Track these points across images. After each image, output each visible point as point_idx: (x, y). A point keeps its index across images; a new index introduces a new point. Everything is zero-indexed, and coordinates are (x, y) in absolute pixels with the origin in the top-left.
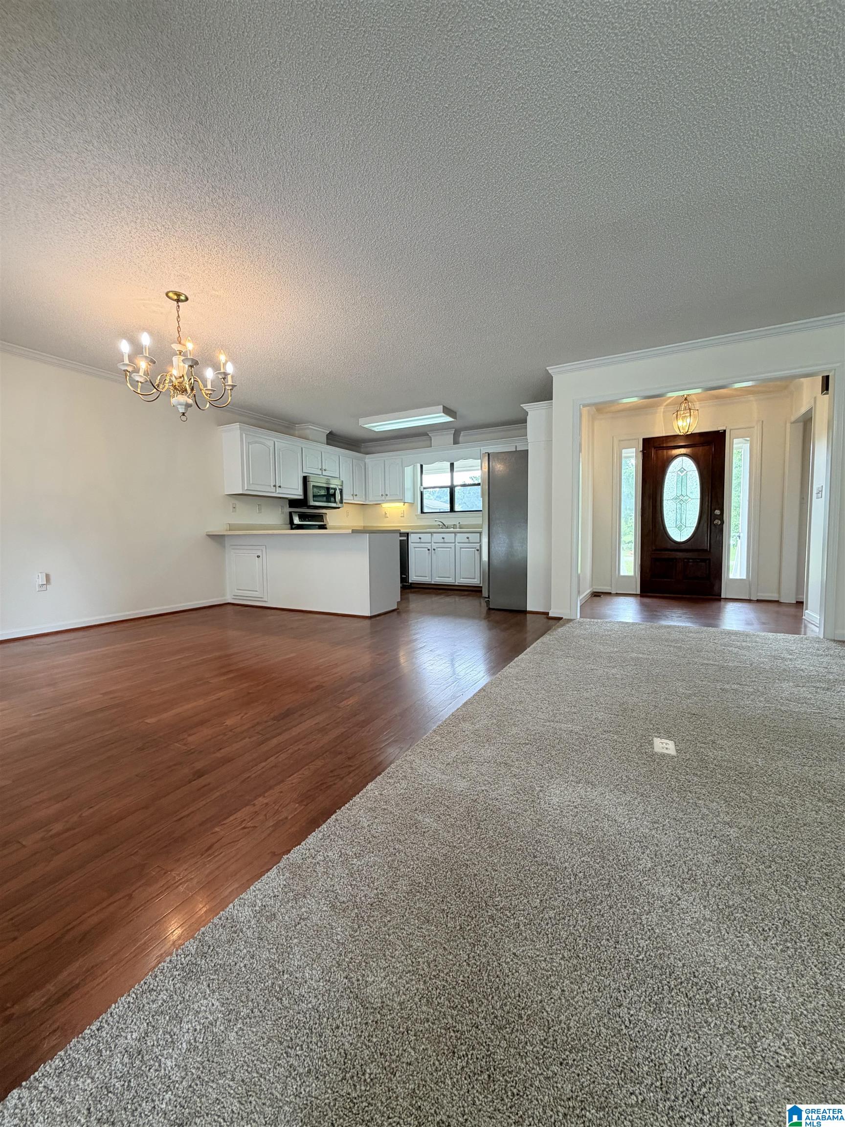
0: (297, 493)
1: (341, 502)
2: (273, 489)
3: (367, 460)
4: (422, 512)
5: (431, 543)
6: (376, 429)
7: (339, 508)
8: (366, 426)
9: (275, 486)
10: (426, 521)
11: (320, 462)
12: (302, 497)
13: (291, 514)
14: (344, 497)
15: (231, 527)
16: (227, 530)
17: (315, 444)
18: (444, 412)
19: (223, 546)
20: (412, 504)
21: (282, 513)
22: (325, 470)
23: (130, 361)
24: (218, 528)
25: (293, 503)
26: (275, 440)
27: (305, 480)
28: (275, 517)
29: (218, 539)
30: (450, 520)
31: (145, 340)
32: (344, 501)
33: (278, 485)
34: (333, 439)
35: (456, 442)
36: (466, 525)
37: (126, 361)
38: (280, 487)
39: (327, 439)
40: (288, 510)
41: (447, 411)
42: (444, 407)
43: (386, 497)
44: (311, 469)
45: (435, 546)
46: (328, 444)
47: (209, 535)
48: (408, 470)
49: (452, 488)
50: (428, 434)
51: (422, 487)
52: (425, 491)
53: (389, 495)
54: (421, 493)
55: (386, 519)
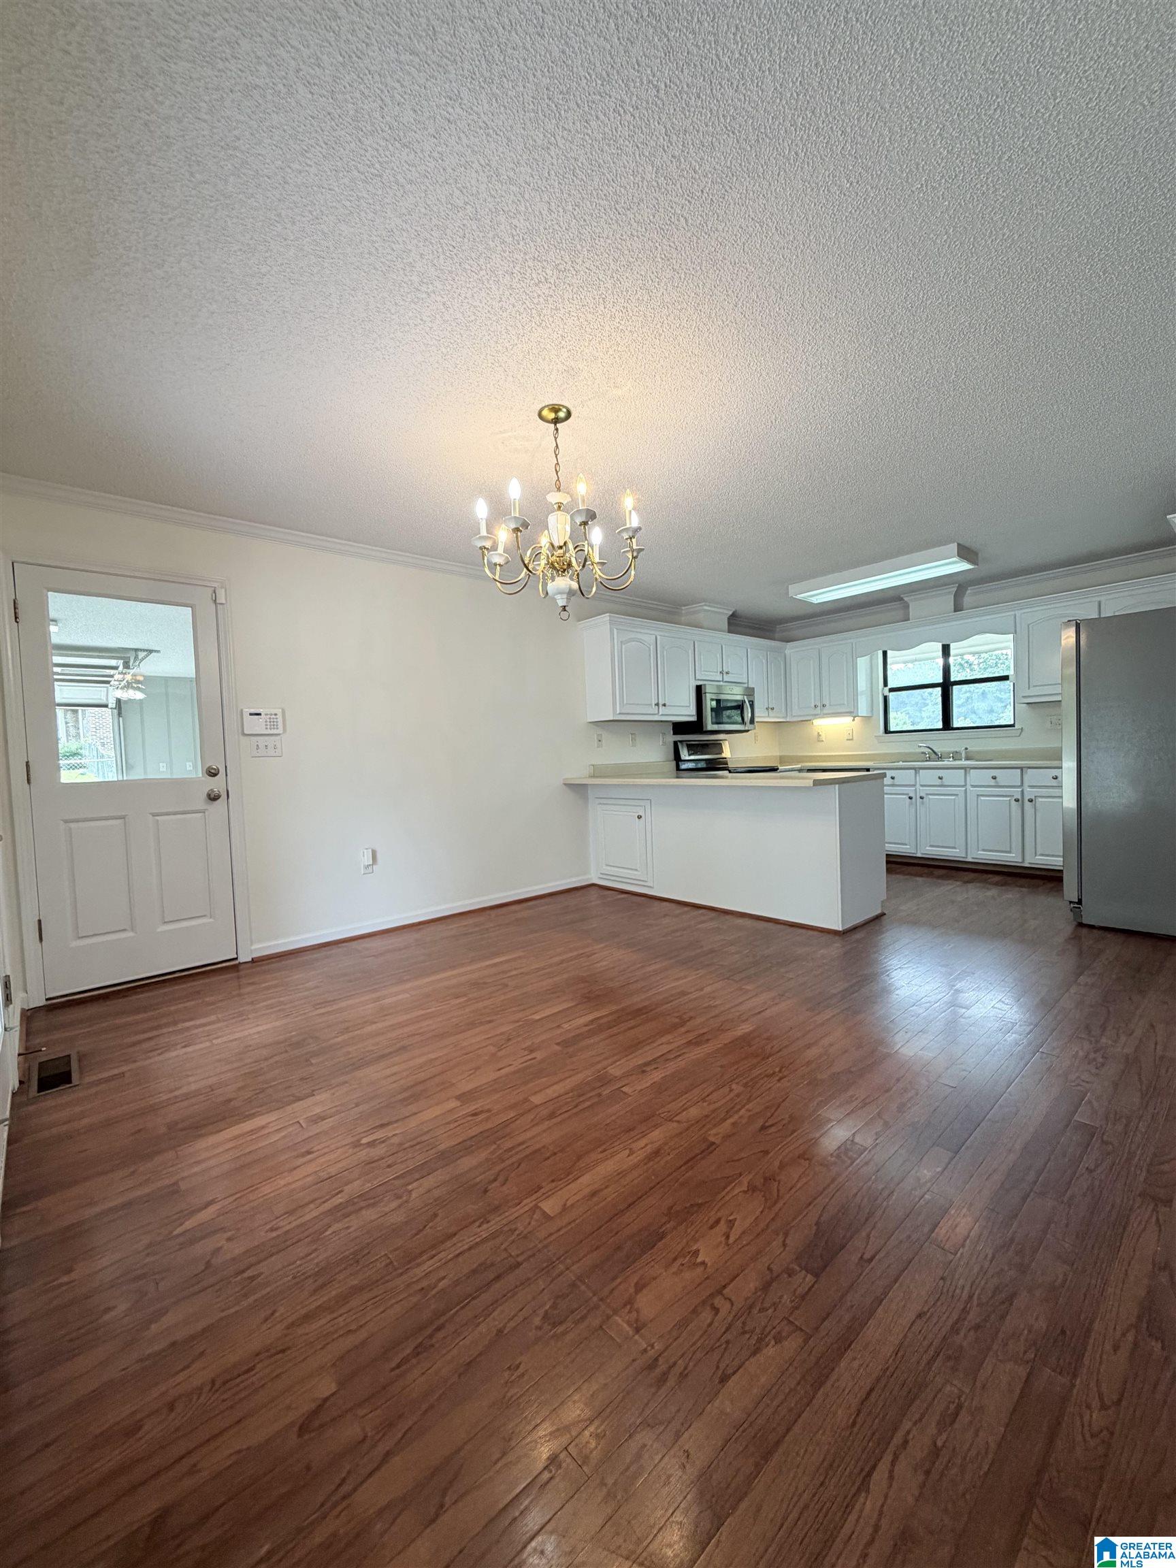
0: (687, 713)
1: (752, 721)
2: (654, 710)
3: (787, 652)
4: (887, 731)
5: (914, 786)
6: (815, 600)
7: (748, 731)
8: (799, 597)
9: (657, 705)
10: (895, 746)
11: (720, 660)
12: (694, 719)
13: (676, 743)
14: (756, 714)
15: (598, 772)
16: (591, 777)
17: (711, 633)
18: (960, 555)
19: (585, 798)
20: (867, 719)
21: (664, 743)
22: (727, 673)
23: (488, 531)
24: (578, 772)
25: (679, 728)
26: (657, 633)
27: (699, 689)
28: (655, 752)
29: (578, 789)
30: (946, 742)
31: (515, 491)
32: (756, 719)
33: (661, 703)
34: (739, 623)
35: (958, 608)
36: (979, 752)
37: (484, 532)
38: (664, 705)
39: (729, 624)
40: (672, 738)
41: (965, 553)
42: (959, 545)
43: (822, 709)
44: (709, 675)
45: (922, 791)
46: (730, 631)
47: (565, 784)
48: (862, 663)
49: (946, 687)
50: (902, 599)
51: (887, 689)
52: (892, 696)
53: (828, 705)
54: (886, 699)
55: (820, 744)
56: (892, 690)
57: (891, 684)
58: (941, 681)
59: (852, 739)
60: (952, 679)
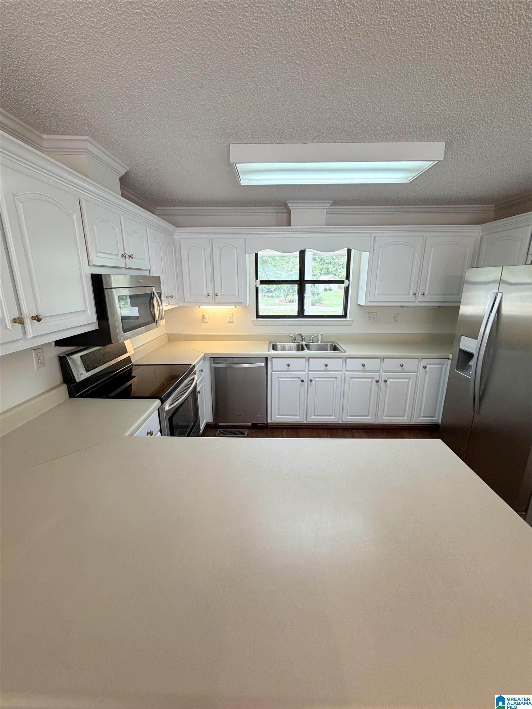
3: (177, 236)
4: (258, 316)
5: (305, 370)
10: (263, 329)
11: (119, 239)
13: (63, 358)
22: (130, 257)
27: (98, 284)
43: (215, 298)
45: (311, 375)
46: (123, 198)
49: (301, 283)
50: (286, 205)
51: (258, 281)
52: (261, 287)
53: (219, 294)
54: (257, 289)
55: (205, 324)
56: (262, 282)
57: (260, 279)
58: (298, 280)
59: (232, 322)
60: (306, 279)
